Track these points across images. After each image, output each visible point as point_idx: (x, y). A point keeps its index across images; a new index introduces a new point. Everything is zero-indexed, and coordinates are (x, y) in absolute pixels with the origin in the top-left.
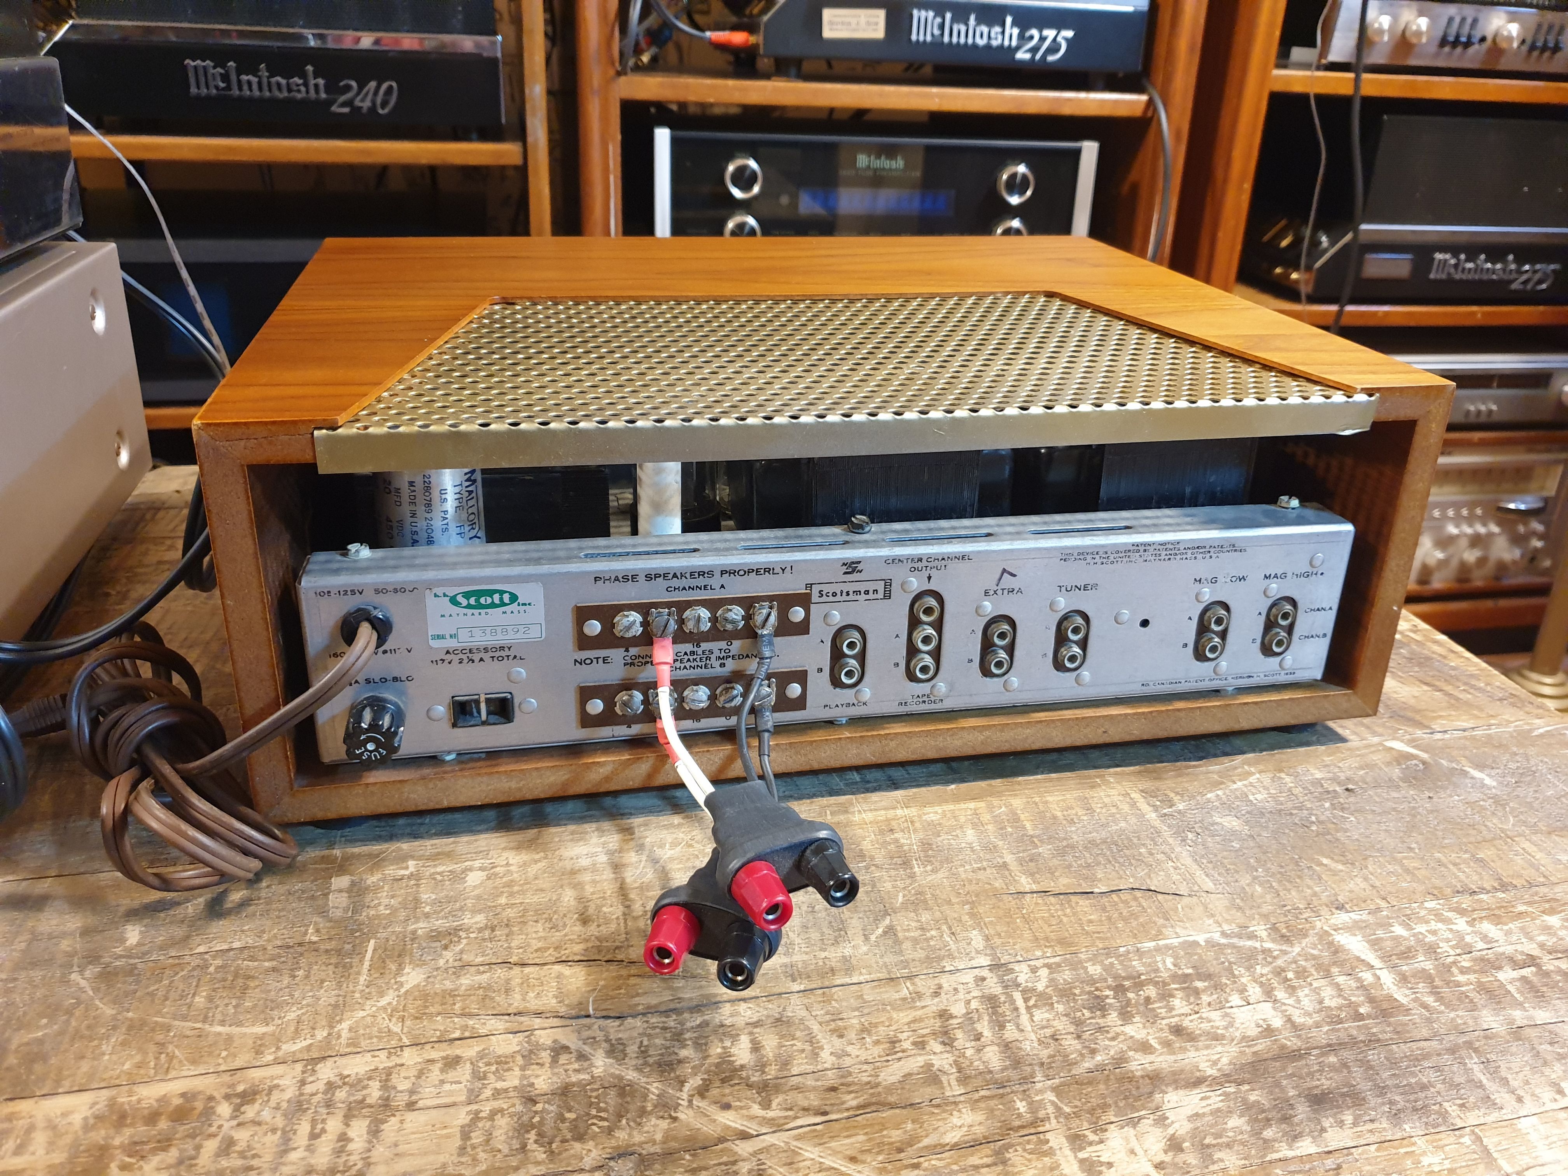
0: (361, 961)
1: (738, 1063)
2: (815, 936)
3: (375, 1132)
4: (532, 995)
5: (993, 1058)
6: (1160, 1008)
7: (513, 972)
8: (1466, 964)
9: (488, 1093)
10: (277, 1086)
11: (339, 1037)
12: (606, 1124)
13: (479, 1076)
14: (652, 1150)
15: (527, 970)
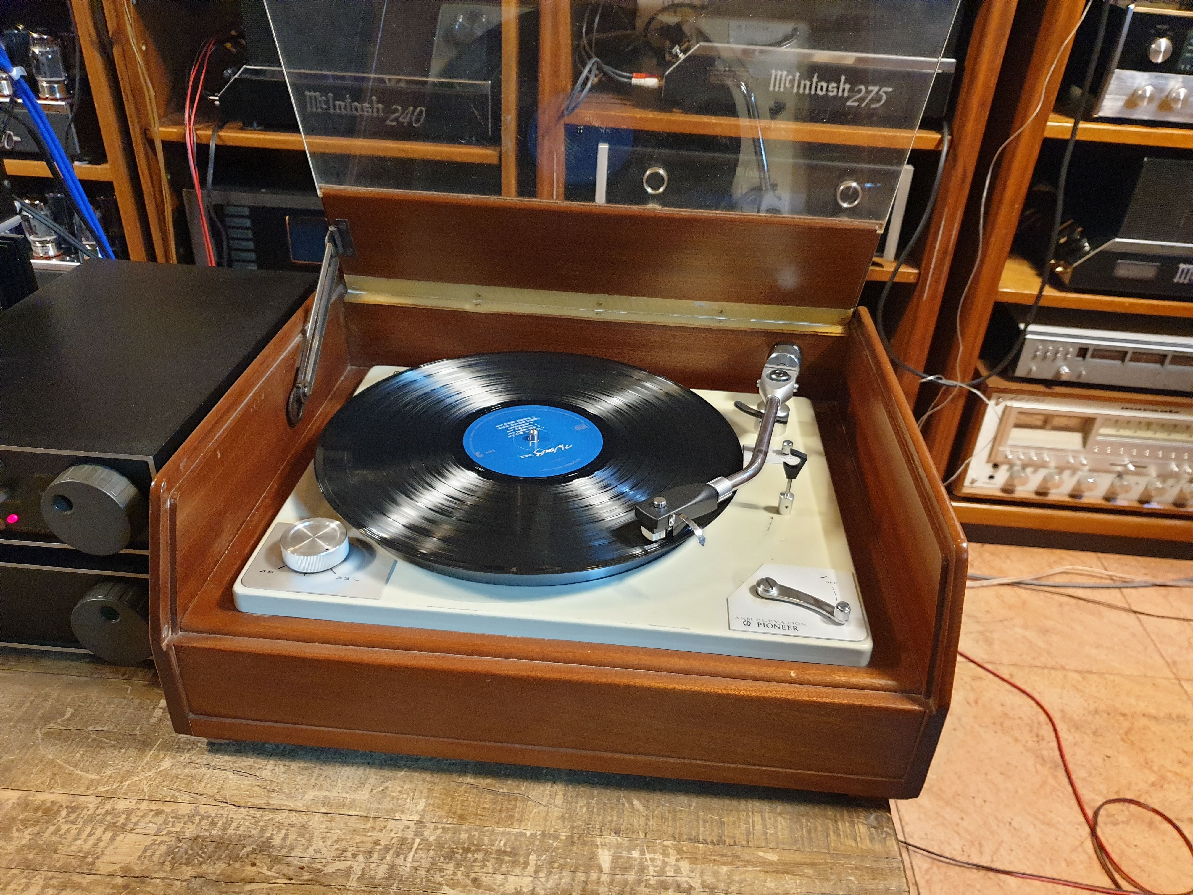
0: (150, 750)
1: (272, 844)
2: (349, 784)
3: (112, 839)
4: (209, 785)
5: (382, 871)
6: (477, 866)
7: (209, 771)
8: (652, 882)
9: (165, 832)
10: (88, 807)
11: (122, 788)
12: (201, 860)
13: (166, 823)
14: (212, 878)
15: (215, 771)
